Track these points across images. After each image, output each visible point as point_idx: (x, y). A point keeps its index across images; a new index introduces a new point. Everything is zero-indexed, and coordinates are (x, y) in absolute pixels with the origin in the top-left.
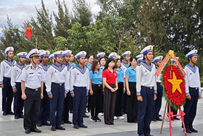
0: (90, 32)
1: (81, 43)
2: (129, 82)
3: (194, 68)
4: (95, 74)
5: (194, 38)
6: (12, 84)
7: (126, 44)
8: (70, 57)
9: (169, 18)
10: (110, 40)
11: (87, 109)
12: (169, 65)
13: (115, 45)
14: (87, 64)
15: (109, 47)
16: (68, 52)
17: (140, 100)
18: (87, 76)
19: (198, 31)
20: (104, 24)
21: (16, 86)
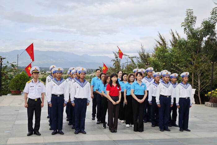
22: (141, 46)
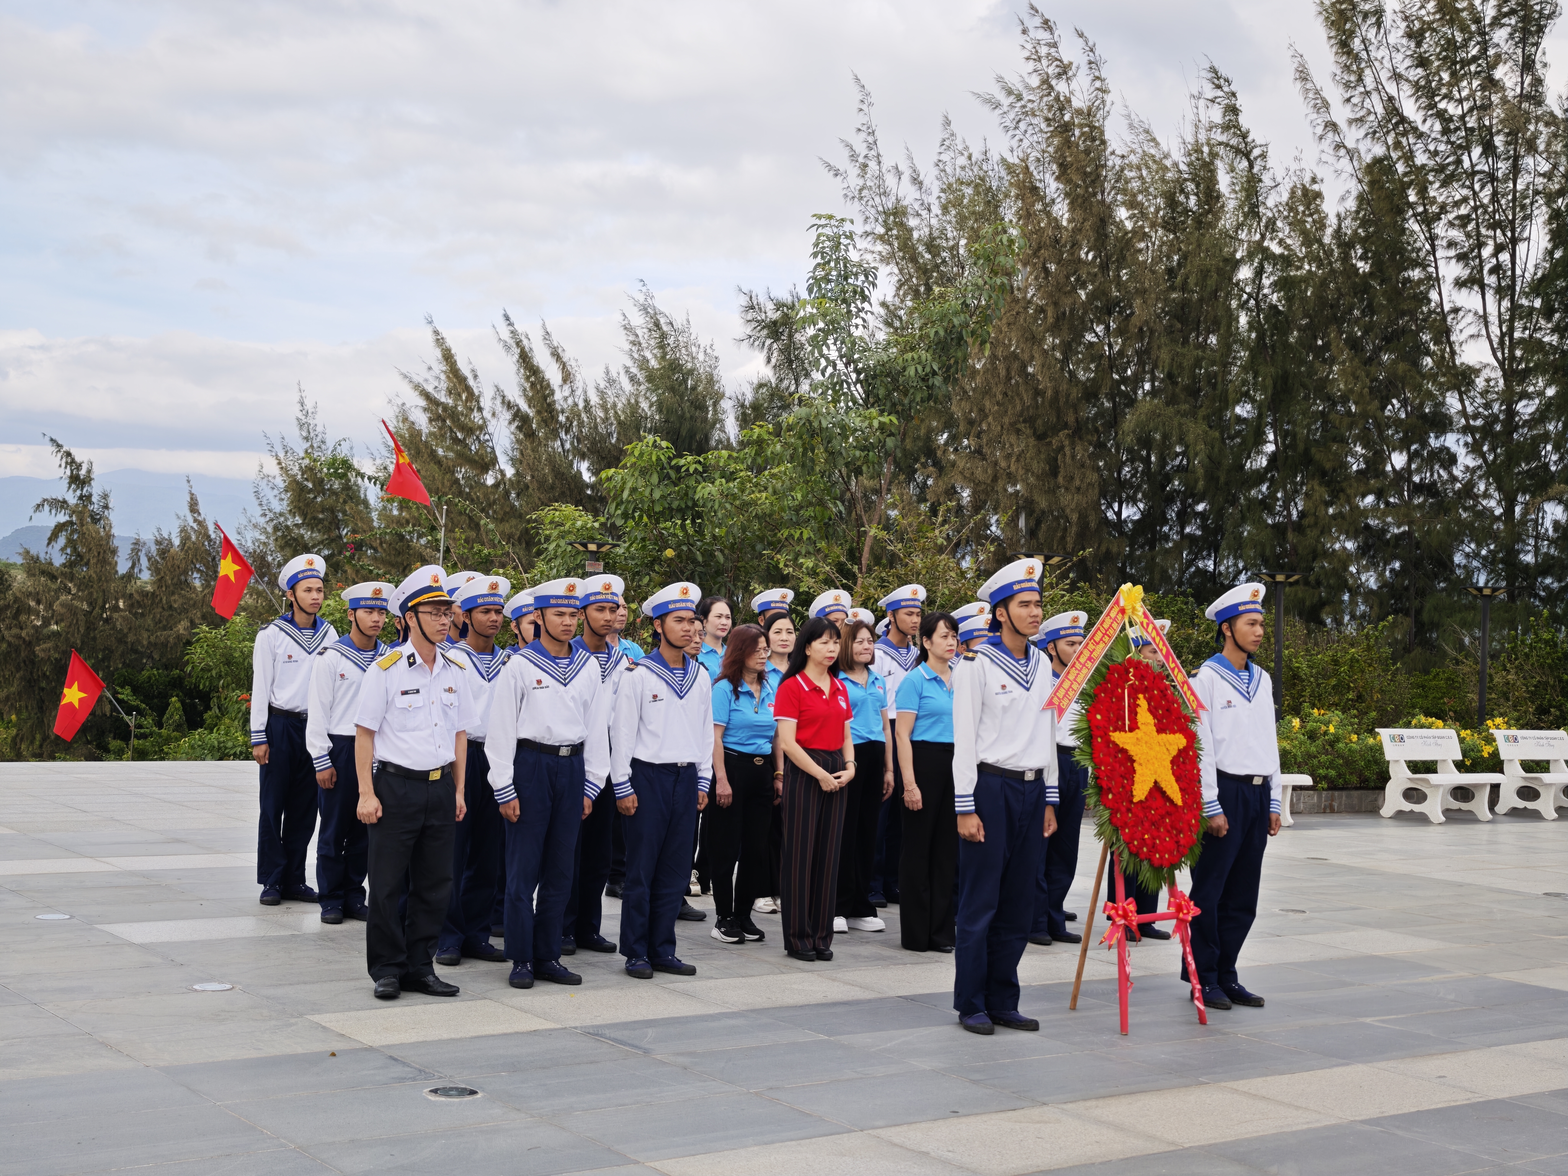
0: (717, 483)
1: (672, 541)
2: (914, 743)
3: (1245, 675)
4: (742, 699)
5: (1243, 520)
6: (314, 746)
7: (897, 547)
8: (613, 610)
9: (1114, 420)
10: (819, 529)
11: (693, 879)
12: (1120, 660)
13: (839, 552)
14: (698, 649)
15: (809, 563)
16: (608, 587)
17: (972, 836)
18: (703, 707)
19: (1264, 488)
20: (786, 445)
21: (332, 754)
22: (296, 411)
